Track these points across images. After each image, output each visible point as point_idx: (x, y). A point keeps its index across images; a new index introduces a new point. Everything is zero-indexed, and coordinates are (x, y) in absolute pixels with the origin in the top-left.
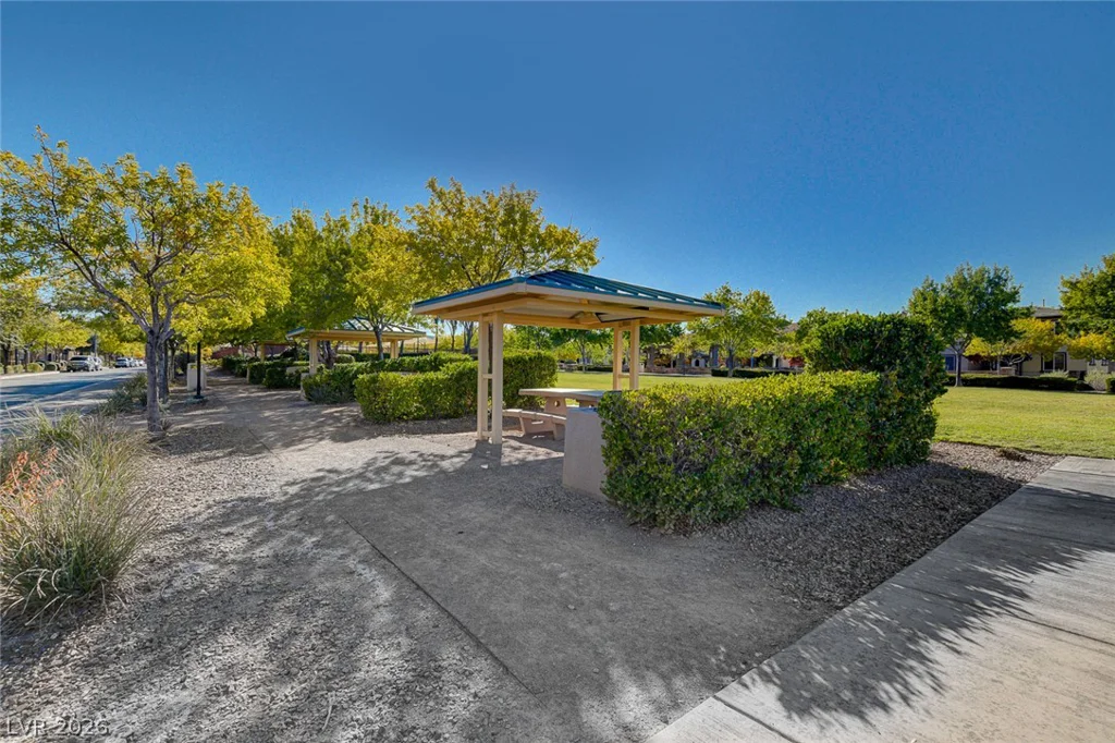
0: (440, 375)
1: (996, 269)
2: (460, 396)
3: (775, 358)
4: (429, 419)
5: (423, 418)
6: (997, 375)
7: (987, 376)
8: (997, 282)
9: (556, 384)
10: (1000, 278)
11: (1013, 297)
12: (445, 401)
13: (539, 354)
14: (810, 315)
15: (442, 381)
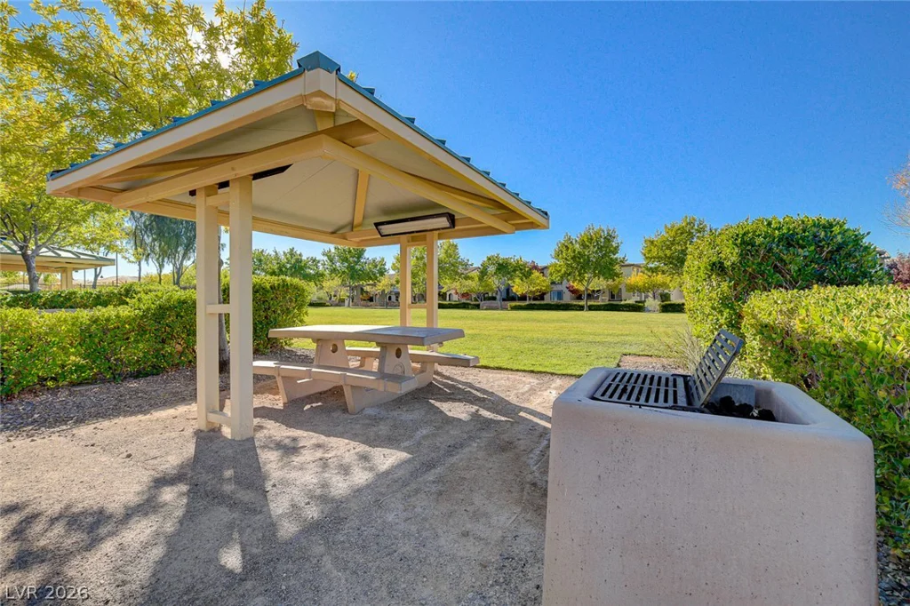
0: (124, 311)
1: (609, 230)
2: (163, 341)
3: (448, 294)
4: (104, 381)
5: (93, 381)
6: (599, 303)
7: (596, 304)
8: (609, 238)
9: (306, 318)
10: (611, 236)
11: (615, 251)
12: (136, 351)
13: (284, 281)
14: (489, 259)
15: (129, 321)
